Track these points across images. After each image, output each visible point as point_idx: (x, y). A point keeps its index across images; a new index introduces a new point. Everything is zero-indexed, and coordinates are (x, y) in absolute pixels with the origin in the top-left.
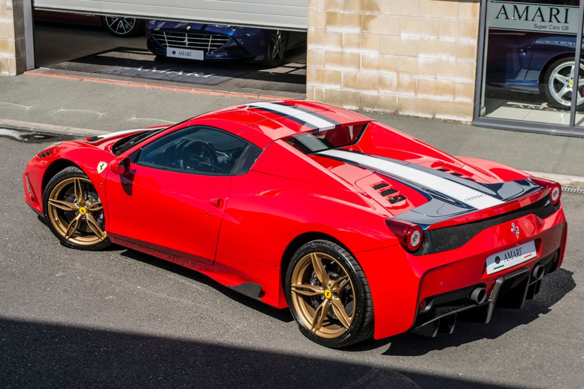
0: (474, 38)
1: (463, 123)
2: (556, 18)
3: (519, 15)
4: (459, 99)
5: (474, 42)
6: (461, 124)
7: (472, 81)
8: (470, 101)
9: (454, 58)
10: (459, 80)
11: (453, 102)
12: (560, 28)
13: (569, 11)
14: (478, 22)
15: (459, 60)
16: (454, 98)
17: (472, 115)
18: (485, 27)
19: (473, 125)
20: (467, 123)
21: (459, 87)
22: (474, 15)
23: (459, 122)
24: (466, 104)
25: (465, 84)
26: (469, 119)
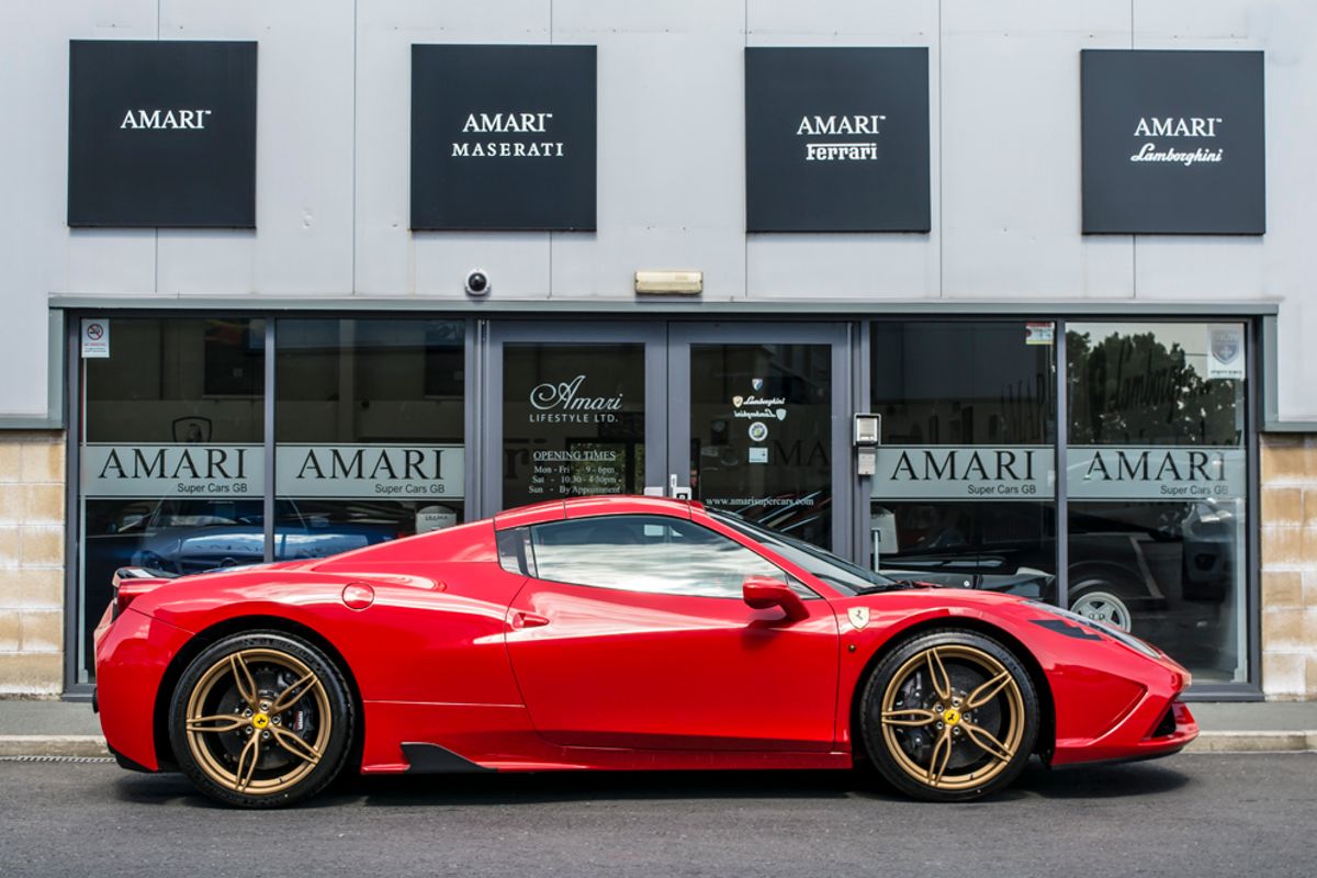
0: (57, 517)
1: (42, 698)
2: (220, 468)
3: (146, 469)
4: (30, 648)
5: (57, 527)
6: (39, 700)
7: (57, 607)
8: (55, 649)
9: (16, 563)
10: (30, 607)
11: (19, 656)
12: (231, 488)
13: (245, 453)
14: (63, 485)
15: (27, 566)
16: (20, 648)
17: (61, 680)
18: (79, 496)
19: (63, 699)
20: (51, 697)
21: (28, 622)
22: (54, 471)
23: (34, 697)
24: (47, 656)
25: (42, 615)
26: (57, 688)
